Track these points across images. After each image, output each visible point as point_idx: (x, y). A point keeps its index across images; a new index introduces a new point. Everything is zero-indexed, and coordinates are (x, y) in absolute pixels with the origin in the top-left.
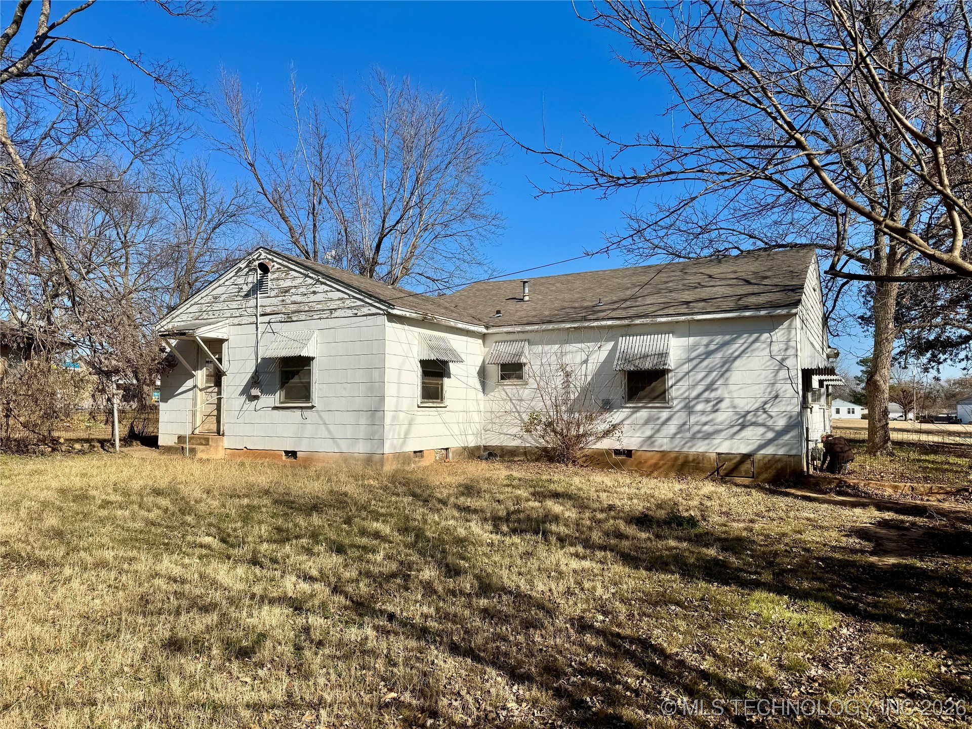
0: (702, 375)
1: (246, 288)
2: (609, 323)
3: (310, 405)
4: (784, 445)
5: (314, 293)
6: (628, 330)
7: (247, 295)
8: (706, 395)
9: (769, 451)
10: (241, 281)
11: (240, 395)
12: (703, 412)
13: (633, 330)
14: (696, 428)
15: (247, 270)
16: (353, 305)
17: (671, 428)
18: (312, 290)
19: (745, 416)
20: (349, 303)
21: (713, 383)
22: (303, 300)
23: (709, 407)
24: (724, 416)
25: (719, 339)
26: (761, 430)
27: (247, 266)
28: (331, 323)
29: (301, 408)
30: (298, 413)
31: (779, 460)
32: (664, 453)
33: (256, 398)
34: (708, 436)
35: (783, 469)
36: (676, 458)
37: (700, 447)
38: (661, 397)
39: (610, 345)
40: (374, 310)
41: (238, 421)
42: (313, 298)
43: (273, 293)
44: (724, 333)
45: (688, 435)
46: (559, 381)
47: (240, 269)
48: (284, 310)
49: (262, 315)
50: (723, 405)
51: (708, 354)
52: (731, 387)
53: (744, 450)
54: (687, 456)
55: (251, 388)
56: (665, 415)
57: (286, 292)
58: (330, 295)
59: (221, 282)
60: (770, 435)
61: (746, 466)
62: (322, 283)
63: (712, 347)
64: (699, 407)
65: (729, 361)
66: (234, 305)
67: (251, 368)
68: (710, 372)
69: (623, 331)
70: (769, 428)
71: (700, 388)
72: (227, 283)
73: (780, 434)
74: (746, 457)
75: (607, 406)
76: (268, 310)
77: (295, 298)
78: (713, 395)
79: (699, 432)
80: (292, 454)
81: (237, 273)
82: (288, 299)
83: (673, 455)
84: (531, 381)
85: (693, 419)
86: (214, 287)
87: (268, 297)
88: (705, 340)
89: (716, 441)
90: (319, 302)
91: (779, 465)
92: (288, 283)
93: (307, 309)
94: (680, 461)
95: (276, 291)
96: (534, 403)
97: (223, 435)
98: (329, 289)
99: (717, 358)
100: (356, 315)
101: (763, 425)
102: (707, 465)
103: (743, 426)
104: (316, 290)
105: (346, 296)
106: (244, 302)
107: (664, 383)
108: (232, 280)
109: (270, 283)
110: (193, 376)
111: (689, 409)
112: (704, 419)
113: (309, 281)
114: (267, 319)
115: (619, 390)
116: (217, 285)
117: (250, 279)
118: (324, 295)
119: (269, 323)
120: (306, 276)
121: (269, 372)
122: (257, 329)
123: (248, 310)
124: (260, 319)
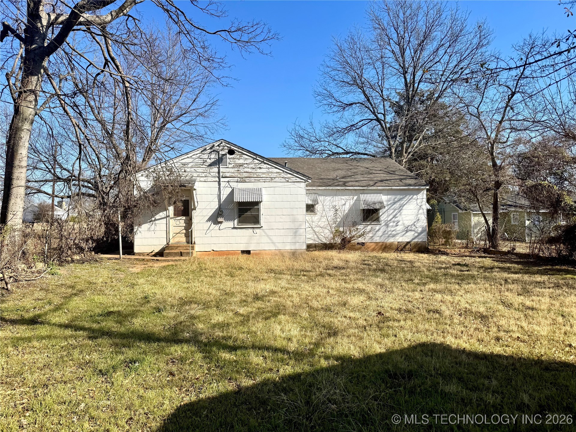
0: (392, 211)
1: (209, 161)
2: (358, 188)
3: (259, 226)
4: (420, 238)
5: (260, 168)
6: (363, 192)
7: (210, 165)
8: (393, 219)
9: (416, 240)
10: (206, 156)
11: (207, 221)
12: (392, 226)
13: (365, 191)
14: (390, 233)
15: (210, 151)
16: (286, 176)
17: (380, 233)
18: (258, 166)
19: (407, 227)
20: (283, 175)
21: (396, 214)
22: (253, 171)
23: (395, 224)
24: (400, 228)
25: (399, 197)
26: (413, 233)
27: (211, 148)
28: (271, 184)
29: (253, 228)
30: (251, 231)
31: (419, 244)
32: (377, 243)
33: (221, 223)
34: (394, 236)
35: (421, 247)
36: (382, 245)
37: (391, 240)
38: (377, 219)
39: (355, 198)
40: (298, 180)
41: (206, 236)
42: (259, 170)
43: (230, 166)
44: (401, 195)
45: (387, 235)
46: (332, 213)
47: (205, 149)
48: (239, 176)
49: (223, 177)
50: (399, 224)
51: (395, 203)
52: (403, 216)
53: (408, 240)
54: (386, 244)
55: (217, 217)
56: (377, 227)
57: (240, 166)
58: (271, 170)
59: (189, 156)
60: (416, 234)
61: (407, 247)
62: (265, 163)
63: (396, 200)
64: (391, 224)
65: (402, 206)
66: (200, 170)
67: (215, 206)
68: (395, 210)
69: (362, 192)
70: (417, 232)
71: (391, 217)
72: (194, 157)
73: (420, 234)
74: (408, 243)
75: (355, 224)
76: (228, 175)
77: (246, 170)
78: (396, 219)
79: (391, 234)
80: (248, 252)
81: (202, 151)
82: (242, 170)
83: (381, 244)
84: (318, 213)
85: (389, 229)
86: (182, 158)
87: (227, 168)
88: (393, 197)
89: (397, 238)
90: (263, 173)
91: (420, 245)
92: (241, 161)
93: (255, 176)
94: (383, 247)
95: (233, 165)
96: (319, 223)
97: (195, 243)
98: (270, 167)
99: (397, 205)
100: (288, 181)
101: (414, 231)
102: (394, 247)
103: (407, 231)
104: (262, 167)
105: (281, 172)
106: (208, 170)
107: (378, 214)
108: (198, 155)
109: (228, 160)
110: (166, 209)
111: (387, 225)
112: (393, 229)
113: (256, 161)
114: (227, 179)
115: (361, 217)
116: (186, 157)
117: (213, 156)
118: (267, 170)
119: (228, 182)
120: (254, 159)
121: (229, 209)
122: (219, 184)
123: (212, 174)
124: (222, 179)
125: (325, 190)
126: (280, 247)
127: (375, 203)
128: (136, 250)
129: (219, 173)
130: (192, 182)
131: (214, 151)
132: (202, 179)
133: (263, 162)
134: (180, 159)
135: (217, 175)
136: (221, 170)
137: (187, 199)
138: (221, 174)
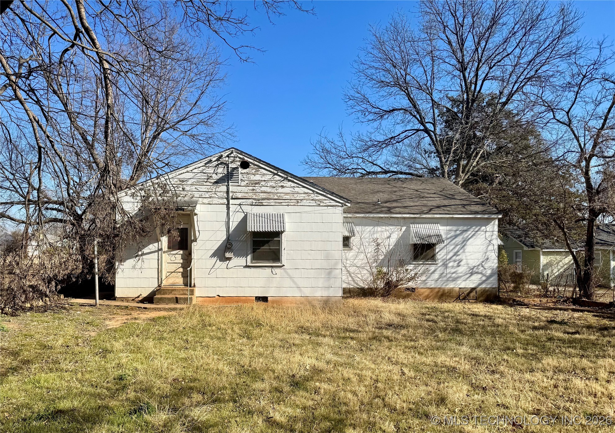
0: (453, 247)
1: (215, 177)
2: (408, 216)
3: (279, 264)
4: (490, 284)
5: (282, 187)
6: (415, 221)
7: (216, 182)
8: (454, 258)
9: (483, 286)
10: (211, 170)
11: (211, 256)
12: (453, 267)
13: (417, 220)
14: (449, 276)
15: (216, 163)
16: (317, 198)
17: (436, 276)
18: (280, 184)
19: (473, 269)
20: (313, 196)
21: (458, 251)
22: (273, 191)
23: (456, 264)
24: (462, 269)
25: (461, 228)
26: (480, 276)
27: (218, 160)
28: (297, 209)
29: (272, 267)
30: (268, 270)
31: (488, 291)
32: (432, 289)
33: (229, 259)
34: (455, 279)
35: (490, 295)
36: (438, 292)
37: (451, 285)
38: (433, 258)
39: (404, 229)
40: (334, 203)
41: (209, 276)
42: (281, 190)
43: (243, 184)
44: (464, 225)
45: (445, 279)
46: (371, 249)
47: (210, 161)
48: (254, 197)
49: (232, 199)
50: (462, 263)
51: (456, 236)
52: (467, 254)
53: (473, 286)
54: (444, 290)
55: (225, 252)
56: (432, 268)
57: (256, 184)
58: (297, 190)
59: (189, 169)
60: (484, 278)
61: (472, 294)
62: (289, 181)
63: (458, 232)
64: (451, 264)
65: (465, 241)
66: (203, 188)
67: (222, 237)
68: (457, 245)
69: (412, 221)
70: (484, 275)
71: (451, 254)
72: (195, 171)
73: (488, 278)
74: (473, 289)
75: (402, 263)
76: (239, 195)
77: (264, 189)
78: (458, 258)
79: (450, 277)
80: (264, 299)
81: (206, 164)
82: (257, 188)
83: (437, 290)
84: (354, 248)
85: (448, 271)
86: (180, 172)
87: (239, 186)
88: (455, 228)
89: (459, 282)
90: (286, 194)
91: (488, 293)
92: (258, 177)
93: (276, 197)
94: (440, 294)
95: (246, 182)
96: (356, 261)
97: (194, 286)
98: (296, 185)
99: (459, 239)
100: (319, 205)
101: (481, 273)
102: (454, 294)
103: (472, 274)
104: (284, 185)
105: (311, 192)
106: (214, 188)
107: (434, 250)
108: (200, 169)
109: (240, 176)
110: (158, 240)
111: (445, 265)
112: (453, 270)
113: (277, 178)
114: (238, 201)
115: (410, 254)
116: (185, 170)
117: (220, 170)
118: (292, 189)
119: (240, 205)
120: (275, 174)
121: (240, 241)
122: (228, 208)
123: (218, 194)
124: (231, 202)
125: (363, 217)
126: (307, 292)
127: (430, 236)
128: (118, 293)
129: (228, 192)
130: (193, 204)
131: (221, 163)
132: (206, 201)
133: (286, 179)
134: (178, 173)
135: (225, 195)
136: (231, 189)
137: (185, 226)
138: (231, 195)
